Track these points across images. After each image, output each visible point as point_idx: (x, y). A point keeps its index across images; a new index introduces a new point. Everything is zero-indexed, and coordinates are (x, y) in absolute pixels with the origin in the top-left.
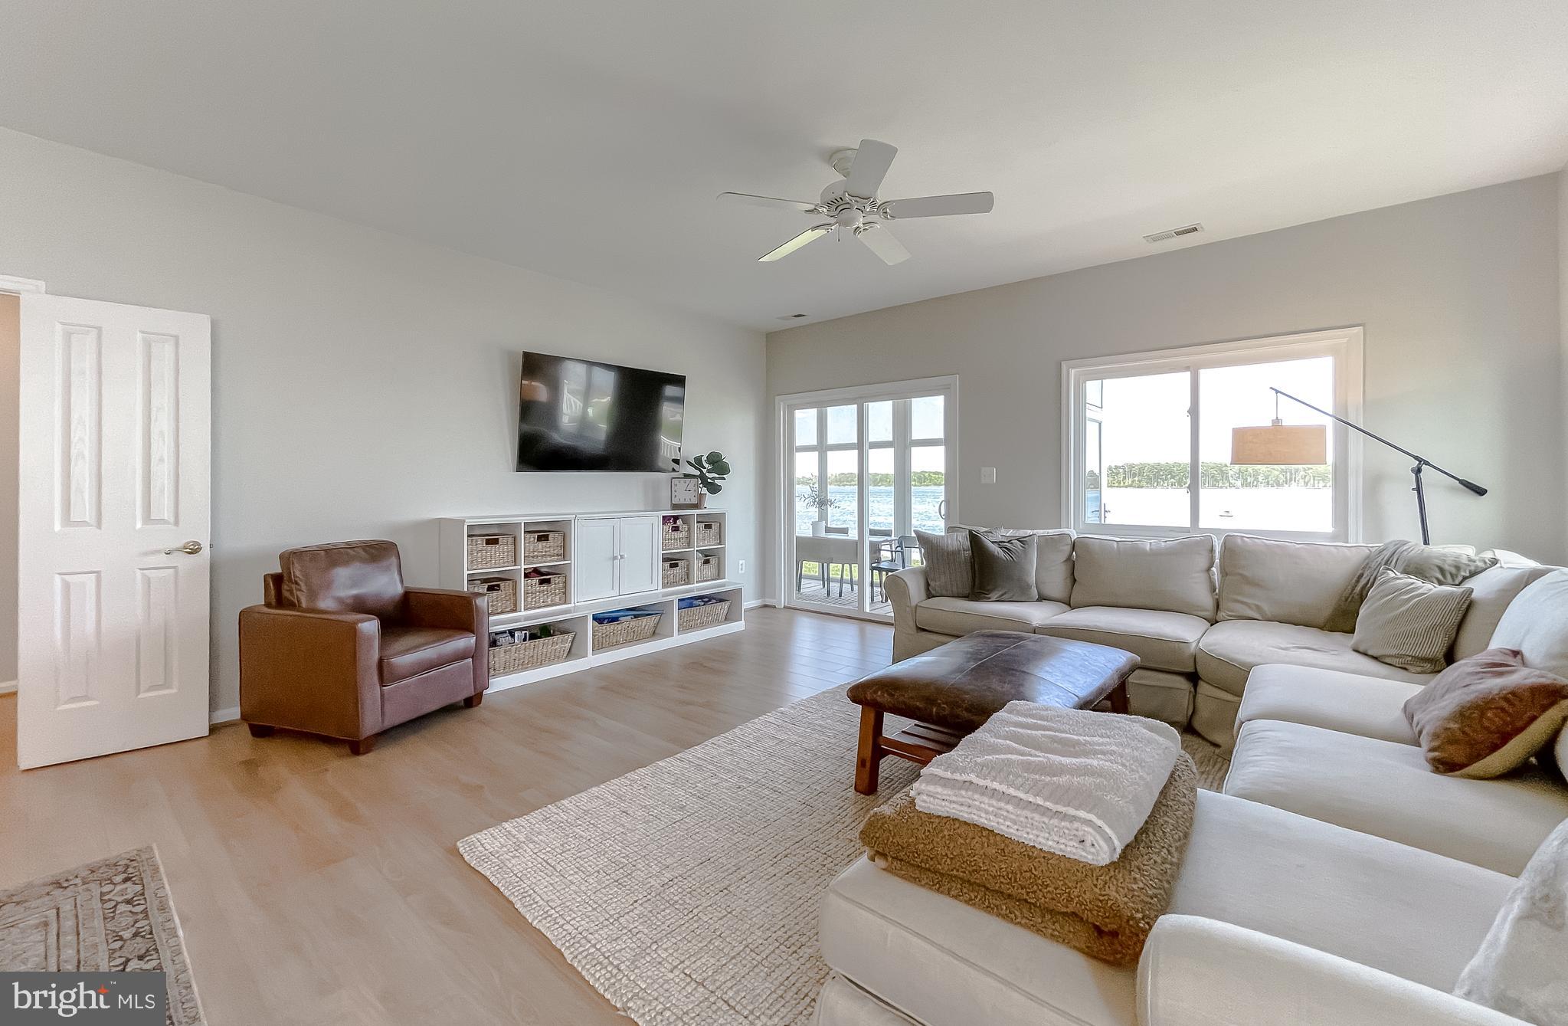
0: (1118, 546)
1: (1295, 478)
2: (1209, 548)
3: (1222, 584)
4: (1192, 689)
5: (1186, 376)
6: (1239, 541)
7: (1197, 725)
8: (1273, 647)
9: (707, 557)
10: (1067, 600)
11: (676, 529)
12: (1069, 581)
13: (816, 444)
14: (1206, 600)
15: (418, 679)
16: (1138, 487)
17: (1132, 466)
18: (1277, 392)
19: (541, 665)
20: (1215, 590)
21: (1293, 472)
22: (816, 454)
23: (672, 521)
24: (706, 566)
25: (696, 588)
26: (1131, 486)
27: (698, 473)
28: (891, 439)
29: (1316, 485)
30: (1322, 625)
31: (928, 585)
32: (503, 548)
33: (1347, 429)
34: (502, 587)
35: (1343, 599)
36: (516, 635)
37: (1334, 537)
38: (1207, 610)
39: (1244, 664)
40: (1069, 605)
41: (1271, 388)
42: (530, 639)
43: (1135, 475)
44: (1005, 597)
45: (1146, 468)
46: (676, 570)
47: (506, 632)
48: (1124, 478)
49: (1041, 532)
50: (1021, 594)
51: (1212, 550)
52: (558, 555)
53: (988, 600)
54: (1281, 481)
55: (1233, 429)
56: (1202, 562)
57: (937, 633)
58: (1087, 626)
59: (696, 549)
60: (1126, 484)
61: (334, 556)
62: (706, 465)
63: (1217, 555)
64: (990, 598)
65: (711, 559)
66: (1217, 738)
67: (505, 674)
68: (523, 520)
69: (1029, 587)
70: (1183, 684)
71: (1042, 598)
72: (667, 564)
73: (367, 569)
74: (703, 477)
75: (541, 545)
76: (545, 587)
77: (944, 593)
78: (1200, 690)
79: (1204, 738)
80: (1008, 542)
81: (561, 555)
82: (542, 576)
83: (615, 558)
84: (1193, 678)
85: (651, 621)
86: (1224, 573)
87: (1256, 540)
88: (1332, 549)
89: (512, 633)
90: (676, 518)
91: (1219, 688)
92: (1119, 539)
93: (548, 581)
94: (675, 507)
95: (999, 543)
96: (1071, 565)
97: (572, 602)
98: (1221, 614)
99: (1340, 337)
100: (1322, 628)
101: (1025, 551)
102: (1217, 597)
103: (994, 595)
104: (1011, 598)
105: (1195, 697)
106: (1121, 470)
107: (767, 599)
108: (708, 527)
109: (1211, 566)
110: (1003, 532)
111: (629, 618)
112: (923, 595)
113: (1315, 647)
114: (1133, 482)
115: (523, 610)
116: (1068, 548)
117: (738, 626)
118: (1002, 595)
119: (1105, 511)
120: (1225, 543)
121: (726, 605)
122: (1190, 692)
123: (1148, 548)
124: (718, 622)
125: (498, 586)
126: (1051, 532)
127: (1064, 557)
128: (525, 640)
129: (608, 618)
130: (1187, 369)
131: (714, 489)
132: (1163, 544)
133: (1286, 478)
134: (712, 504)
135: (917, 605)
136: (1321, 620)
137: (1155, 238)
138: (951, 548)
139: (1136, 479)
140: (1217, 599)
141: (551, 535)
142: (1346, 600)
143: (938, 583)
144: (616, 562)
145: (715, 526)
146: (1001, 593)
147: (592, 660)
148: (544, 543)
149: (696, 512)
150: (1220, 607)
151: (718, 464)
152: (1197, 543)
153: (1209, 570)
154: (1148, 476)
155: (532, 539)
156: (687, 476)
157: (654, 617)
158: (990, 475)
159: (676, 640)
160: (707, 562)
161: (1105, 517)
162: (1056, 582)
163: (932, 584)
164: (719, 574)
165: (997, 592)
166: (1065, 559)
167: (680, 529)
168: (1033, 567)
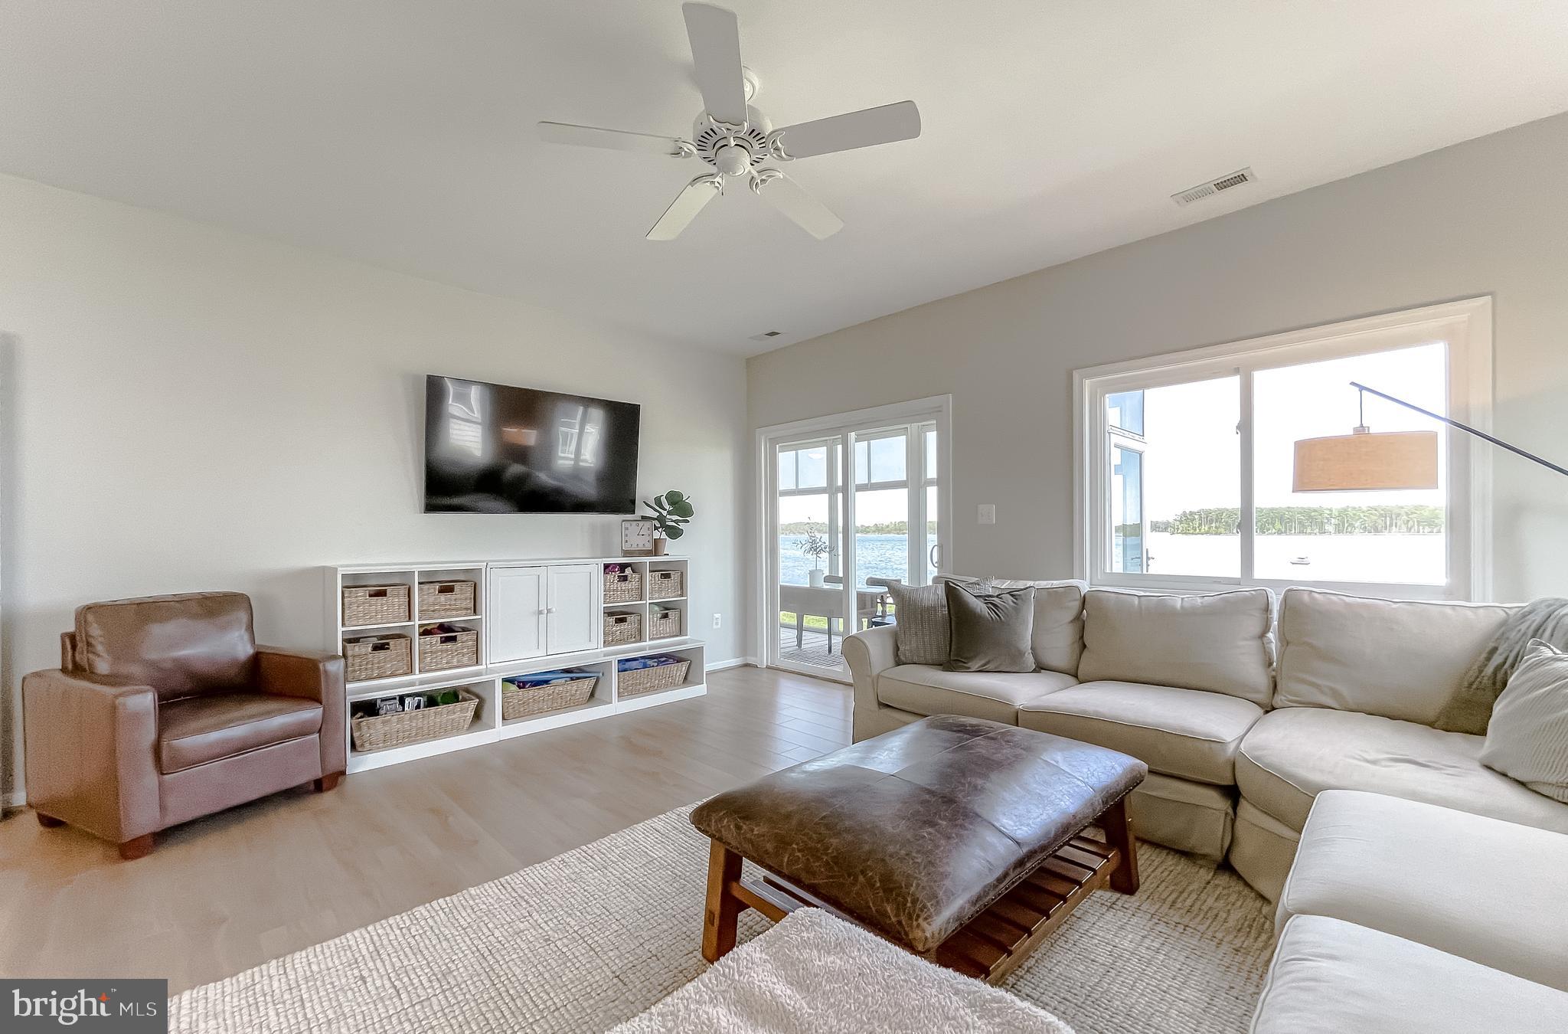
0: (1139, 602)
1: (1396, 524)
2: (1263, 606)
3: (1282, 655)
4: (1230, 811)
5: (1234, 382)
6: (1306, 597)
7: (1237, 861)
8: (1355, 758)
9: (666, 610)
10: (1073, 671)
11: (624, 579)
12: (1077, 647)
13: (826, 485)
14: (1256, 675)
15: (227, 763)
16: (1215, 534)
17: (1208, 512)
18: (1362, 388)
19: (435, 737)
20: (1270, 664)
21: (1394, 517)
22: (826, 496)
23: (619, 571)
24: (663, 621)
25: (649, 646)
26: (1207, 533)
27: (656, 515)
28: (905, 479)
29: (1421, 531)
30: (1433, 719)
31: (897, 649)
32: (395, 601)
33: (1468, 440)
34: (392, 646)
35: (1466, 684)
36: (407, 702)
37: (1449, 592)
38: (1257, 691)
39: (1306, 784)
40: (1076, 676)
41: (1353, 384)
42: (426, 707)
43: (1211, 521)
44: (990, 667)
45: (1224, 514)
46: (623, 626)
47: (395, 699)
48: (1200, 525)
49: (1043, 584)
50: (1011, 664)
51: (1267, 609)
52: (467, 609)
53: (967, 670)
54: (1380, 526)
55: (1295, 443)
56: (1253, 626)
57: (904, 711)
58: (1085, 712)
59: (649, 601)
60: (1203, 531)
61: (148, 611)
62: (667, 507)
63: (1275, 615)
64: (969, 668)
65: (670, 613)
66: (1264, 886)
67: (386, 748)
68: (416, 569)
69: (1021, 654)
70: (1218, 803)
71: (1040, 668)
72: (612, 620)
73: (200, 626)
74: (661, 519)
75: (443, 597)
76: (449, 645)
77: (915, 659)
78: (1241, 811)
79: (1247, 884)
80: (997, 596)
81: (470, 609)
82: (447, 632)
83: (540, 612)
84: (1232, 793)
85: (586, 685)
86: (1284, 641)
87: (1333, 597)
88: (1449, 611)
89: (402, 699)
90: (623, 567)
91: (1268, 814)
92: (1142, 594)
93: (454, 639)
94: (627, 553)
95: (985, 598)
96: (1080, 624)
97: (484, 663)
98: (1278, 700)
99: (1459, 314)
100: (1432, 725)
101: (1017, 609)
102: (1274, 673)
103: (975, 664)
104: (996, 668)
105: (1233, 821)
106: (1196, 517)
107: (748, 658)
108: (667, 576)
109: (1266, 629)
110: (995, 583)
111: (563, 680)
112: (890, 659)
113: (1420, 760)
114: (1209, 528)
115: (417, 671)
116: (1077, 604)
117: (698, 690)
118: (988, 663)
119: (1148, 558)
120: (1285, 599)
121: (684, 666)
122: (1227, 814)
123: (1178, 605)
124: (672, 685)
125: (388, 644)
126: (1056, 583)
127: (1071, 614)
128: (418, 707)
129: (532, 682)
130: (1236, 371)
131: (674, 533)
132: (1199, 600)
133: (1386, 523)
134: (673, 550)
135: (878, 675)
136: (1431, 713)
137: (1189, 197)
138: (926, 603)
139: (1214, 525)
140: (1274, 677)
141: (457, 587)
142: (1471, 684)
143: (907, 648)
144: (543, 617)
145: (675, 576)
146: (983, 662)
147: (498, 732)
148: (449, 595)
149: (647, 560)
150: (1279, 687)
151: (679, 505)
152: (1247, 600)
153: (1262, 635)
154: (1227, 522)
155: (432, 590)
156: (644, 518)
157: (587, 681)
158: (989, 513)
159: (615, 707)
160: (665, 616)
161: (1148, 565)
162: (1059, 646)
163: (902, 648)
164: (681, 631)
165: (980, 660)
166: (1071, 618)
167: (629, 578)
168: (1027, 629)
